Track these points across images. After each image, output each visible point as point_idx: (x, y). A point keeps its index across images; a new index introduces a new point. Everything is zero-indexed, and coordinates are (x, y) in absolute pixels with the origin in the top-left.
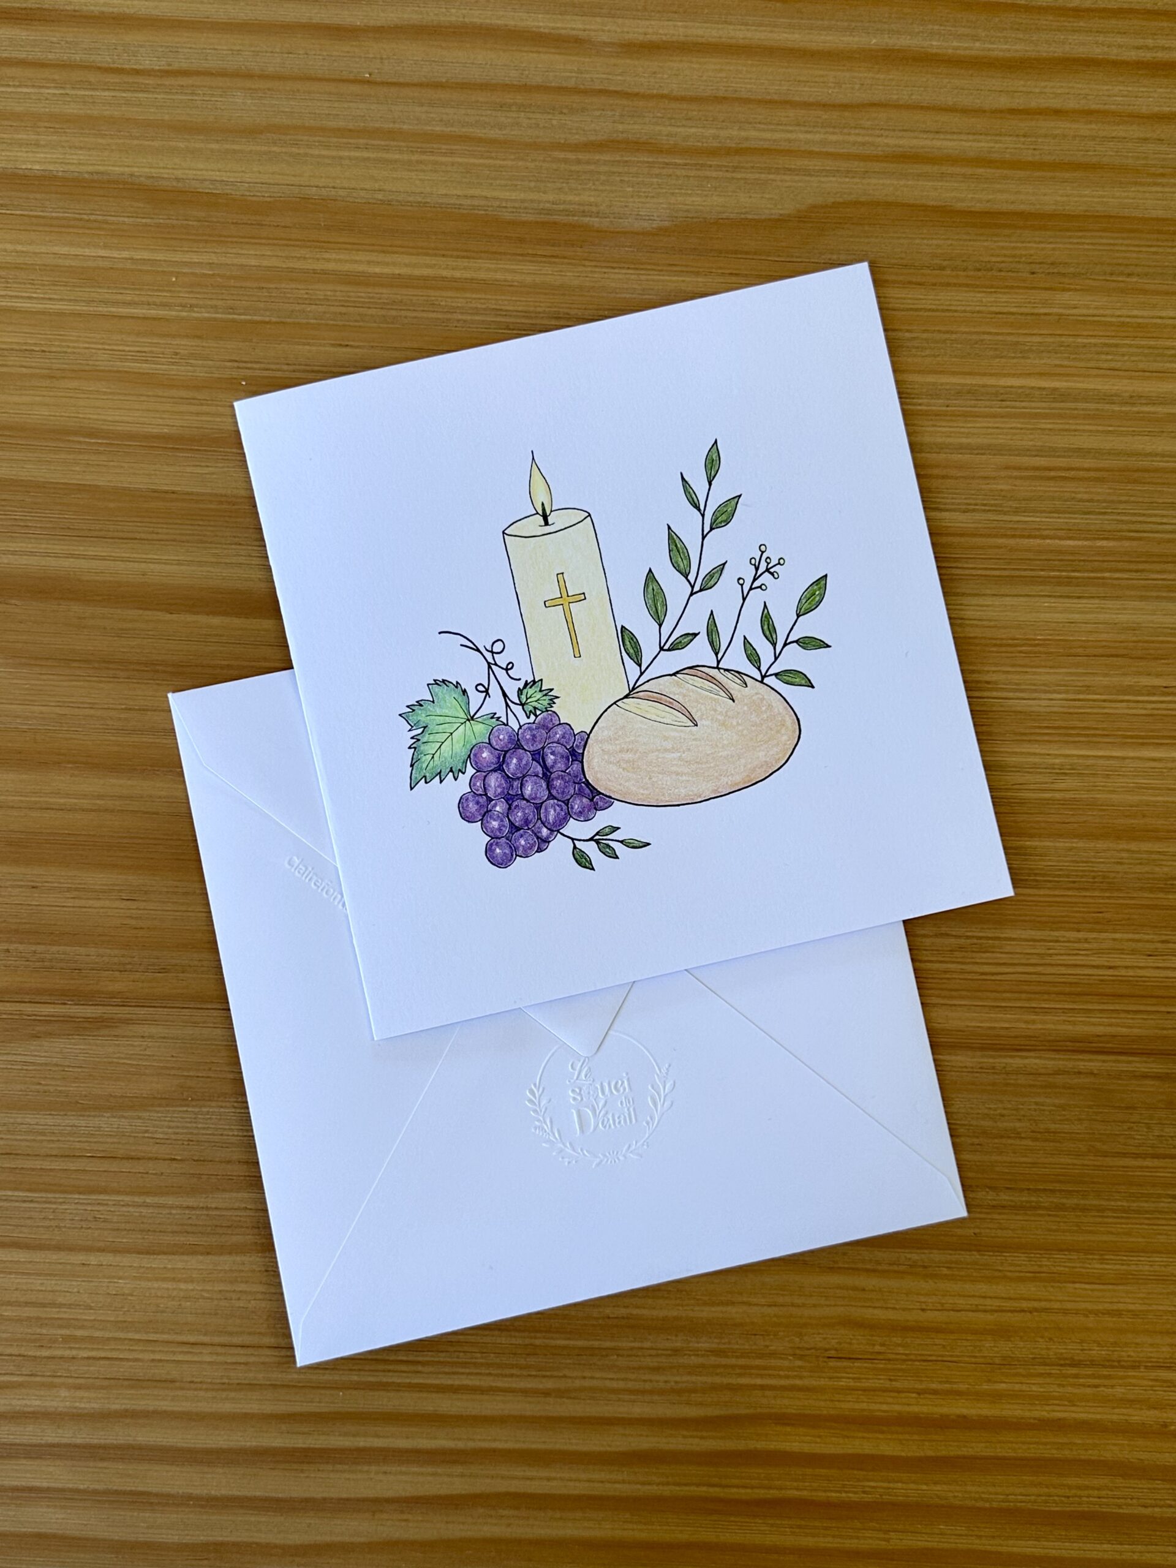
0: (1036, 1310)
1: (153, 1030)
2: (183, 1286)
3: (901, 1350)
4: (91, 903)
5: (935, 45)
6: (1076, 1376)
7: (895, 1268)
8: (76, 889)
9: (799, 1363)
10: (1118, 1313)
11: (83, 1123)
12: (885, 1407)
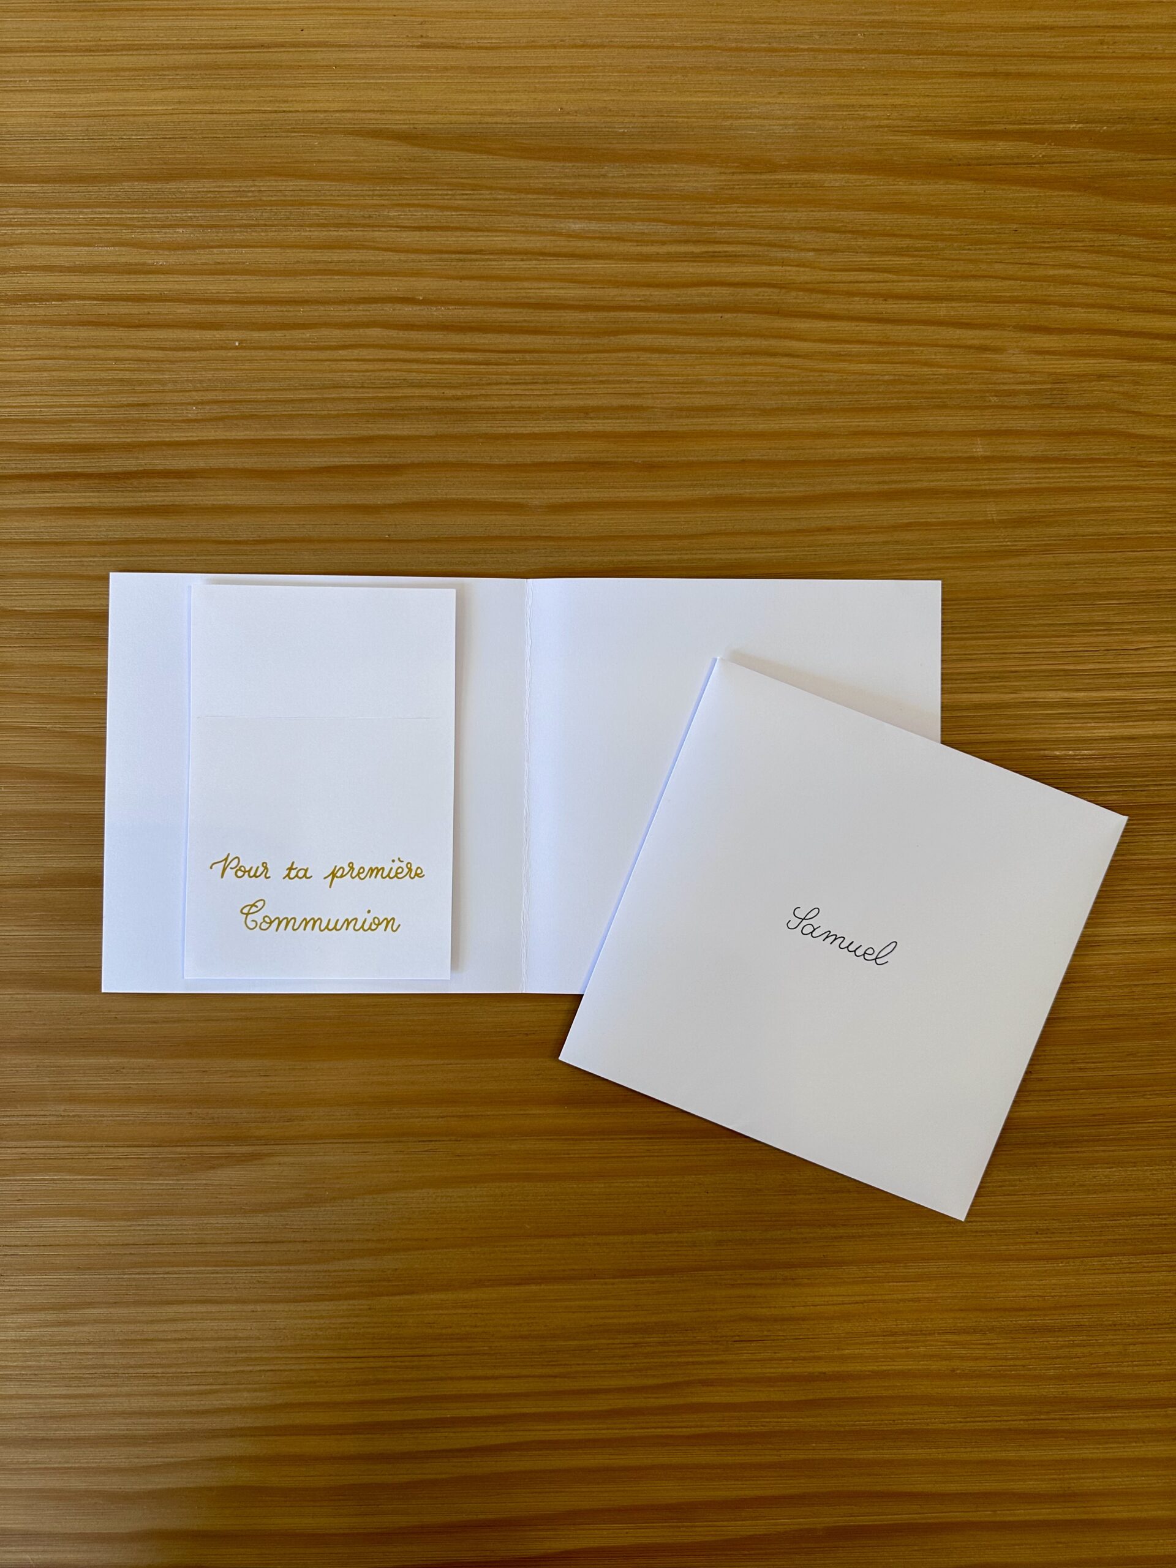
0: (865, 1301)
1: (286, 1159)
2: (316, 1321)
3: (781, 1333)
4: (241, 1079)
5: (747, 492)
6: (895, 1342)
7: (774, 1281)
8: (231, 1071)
9: (715, 1346)
10: (918, 1300)
11: (246, 1221)
12: (772, 1370)
